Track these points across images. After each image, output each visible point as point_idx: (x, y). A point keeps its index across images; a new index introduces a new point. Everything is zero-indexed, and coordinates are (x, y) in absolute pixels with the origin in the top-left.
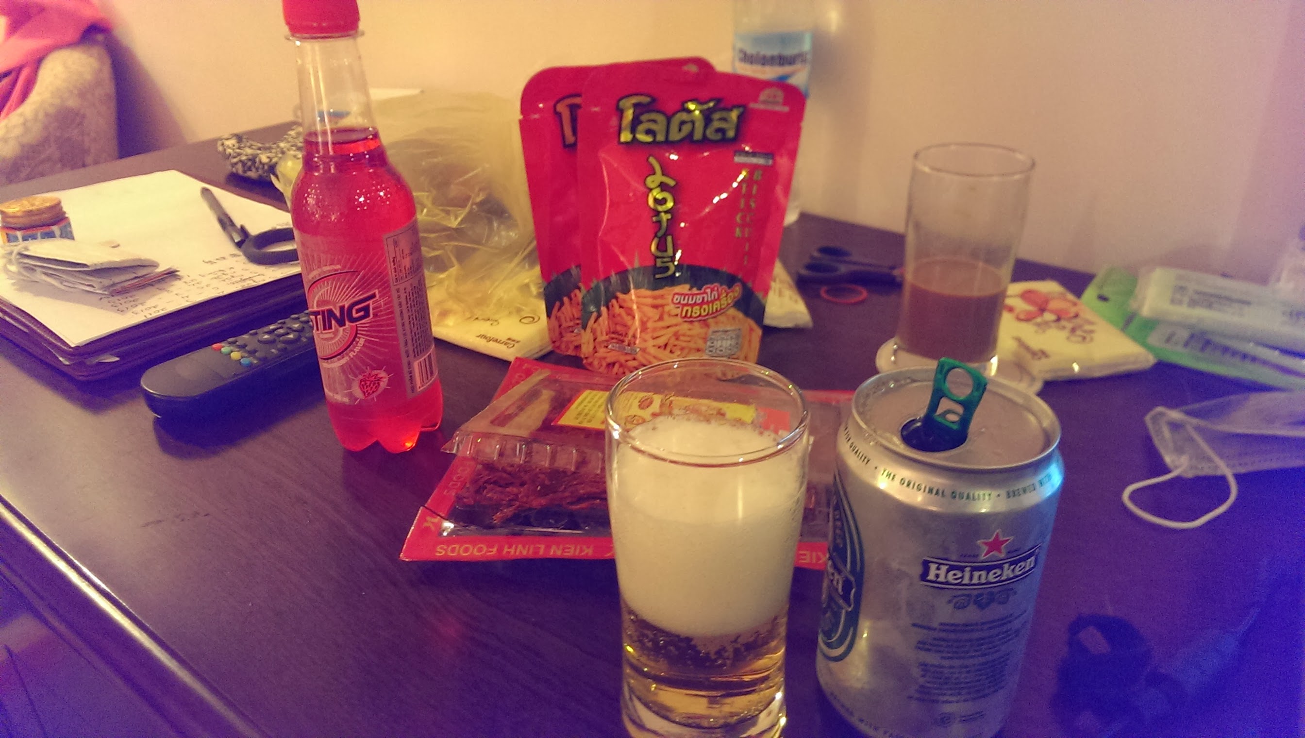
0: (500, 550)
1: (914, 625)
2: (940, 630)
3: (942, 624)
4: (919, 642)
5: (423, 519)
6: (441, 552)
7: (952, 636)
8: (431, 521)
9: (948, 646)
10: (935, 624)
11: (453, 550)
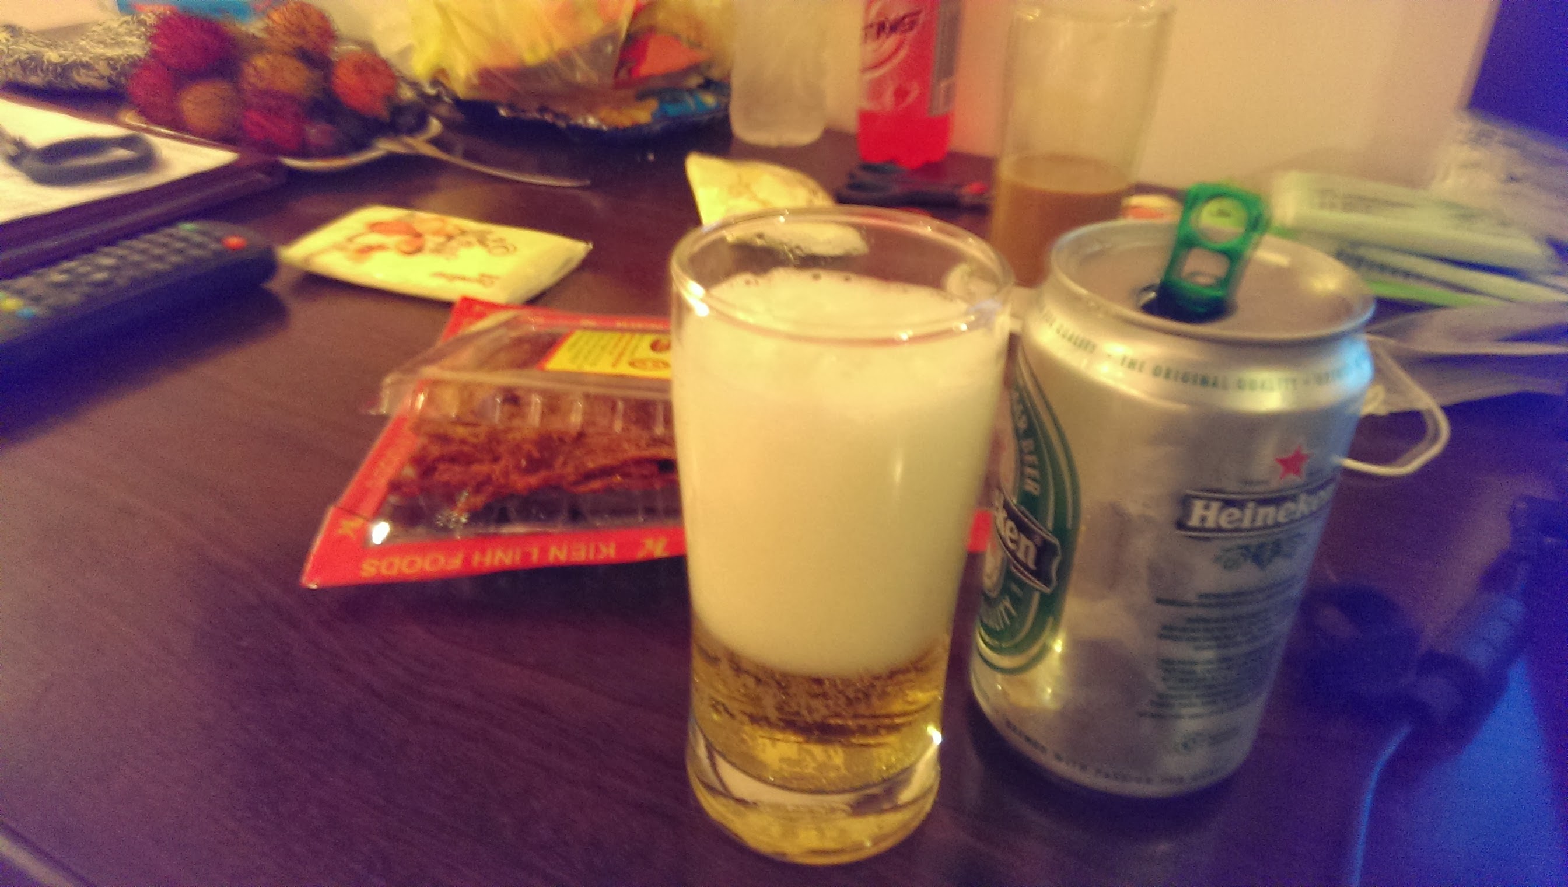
0: (467, 561)
1: (1159, 601)
2: (1200, 605)
3: (1201, 596)
4: (1165, 628)
5: (335, 524)
6: (370, 570)
7: (1215, 613)
8: (349, 526)
9: (1207, 630)
10: (1191, 597)
11: (391, 565)
